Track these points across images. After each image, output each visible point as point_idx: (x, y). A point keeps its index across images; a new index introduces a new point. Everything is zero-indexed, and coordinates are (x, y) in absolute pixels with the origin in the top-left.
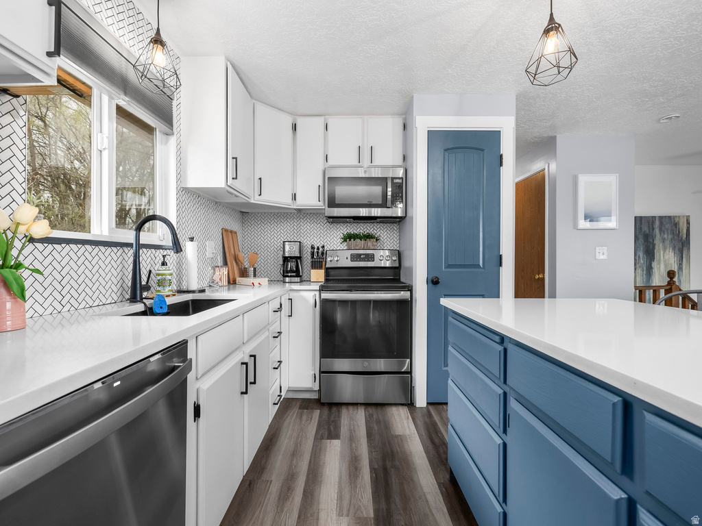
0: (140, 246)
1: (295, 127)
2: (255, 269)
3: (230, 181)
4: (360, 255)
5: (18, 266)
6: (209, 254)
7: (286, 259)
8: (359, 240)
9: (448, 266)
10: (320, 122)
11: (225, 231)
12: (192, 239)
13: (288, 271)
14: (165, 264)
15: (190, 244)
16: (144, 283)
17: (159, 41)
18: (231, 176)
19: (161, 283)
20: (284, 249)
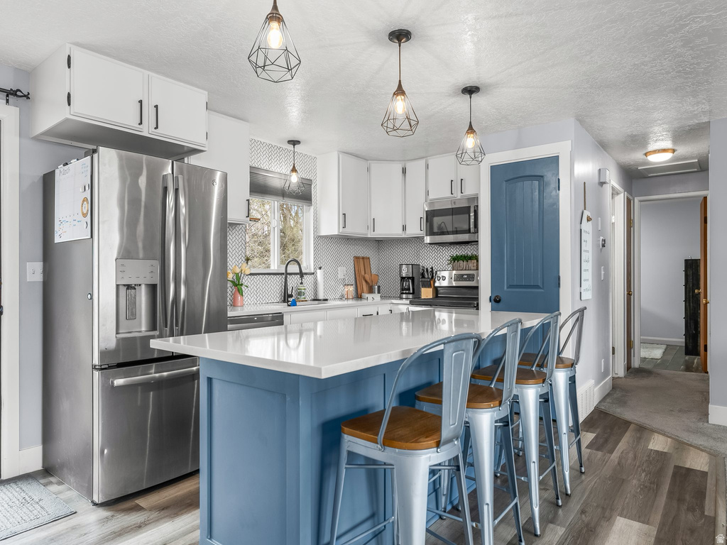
0: (287, 274)
1: (404, 171)
2: (379, 287)
3: (341, 230)
4: (463, 275)
5: (242, 285)
6: (340, 276)
7: (403, 279)
8: (461, 262)
9: (510, 286)
10: (422, 162)
11: (357, 258)
12: (320, 268)
13: (403, 289)
14: (301, 283)
15: (318, 271)
16: (290, 293)
17: (294, 170)
18: (341, 226)
19: (299, 294)
20: (400, 271)
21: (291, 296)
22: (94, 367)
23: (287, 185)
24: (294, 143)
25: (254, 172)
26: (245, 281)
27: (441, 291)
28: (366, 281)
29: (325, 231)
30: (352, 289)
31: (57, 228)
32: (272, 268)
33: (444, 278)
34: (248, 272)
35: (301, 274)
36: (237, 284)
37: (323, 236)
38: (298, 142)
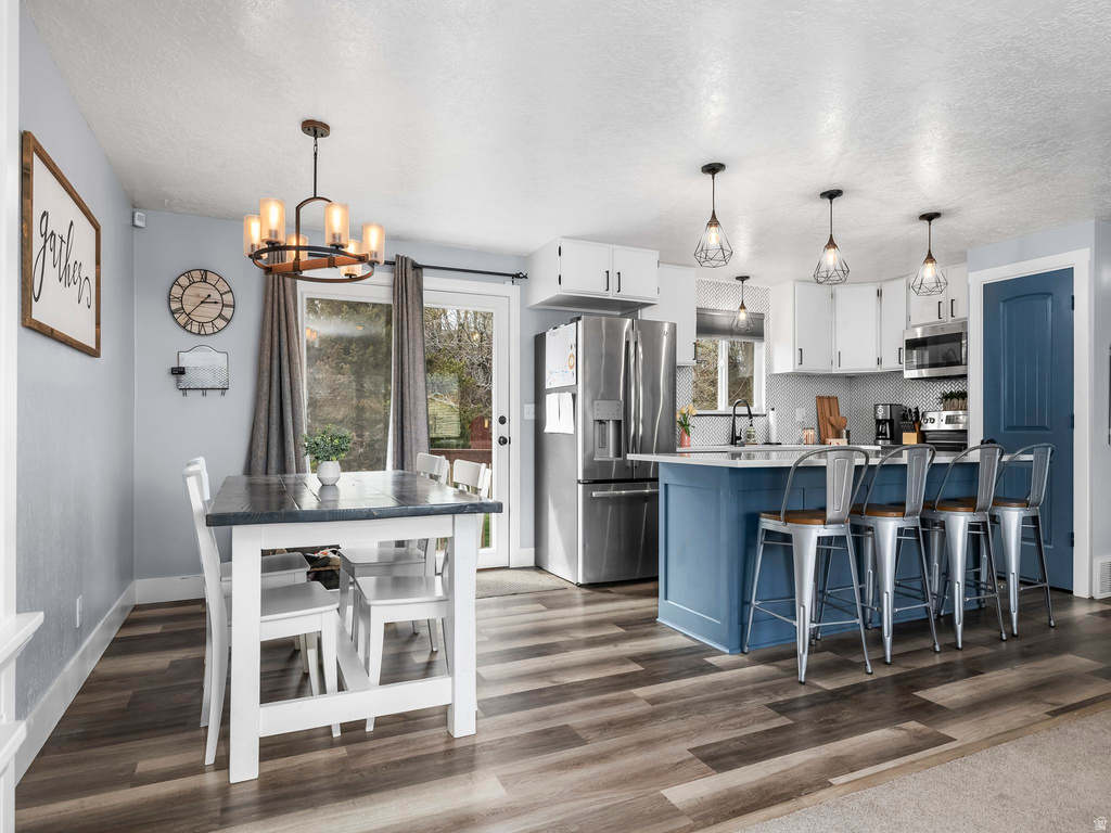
0: (735, 415)
1: (879, 293)
2: (848, 432)
3: (797, 367)
4: (953, 417)
5: (689, 426)
6: (799, 418)
7: (878, 422)
8: (955, 400)
11: (820, 399)
12: (773, 410)
13: (879, 433)
14: (751, 425)
15: (771, 412)
16: (738, 435)
17: (743, 307)
18: (797, 364)
19: (749, 436)
20: (875, 412)
21: (740, 438)
22: (579, 482)
23: (735, 323)
24: (743, 279)
25: (701, 313)
26: (692, 421)
27: (929, 435)
28: (832, 425)
29: (779, 369)
30: (812, 433)
31: (547, 377)
32: (719, 409)
33: (932, 420)
34: (694, 413)
35: (750, 416)
36: (685, 425)
37: (777, 375)
38: (748, 277)
